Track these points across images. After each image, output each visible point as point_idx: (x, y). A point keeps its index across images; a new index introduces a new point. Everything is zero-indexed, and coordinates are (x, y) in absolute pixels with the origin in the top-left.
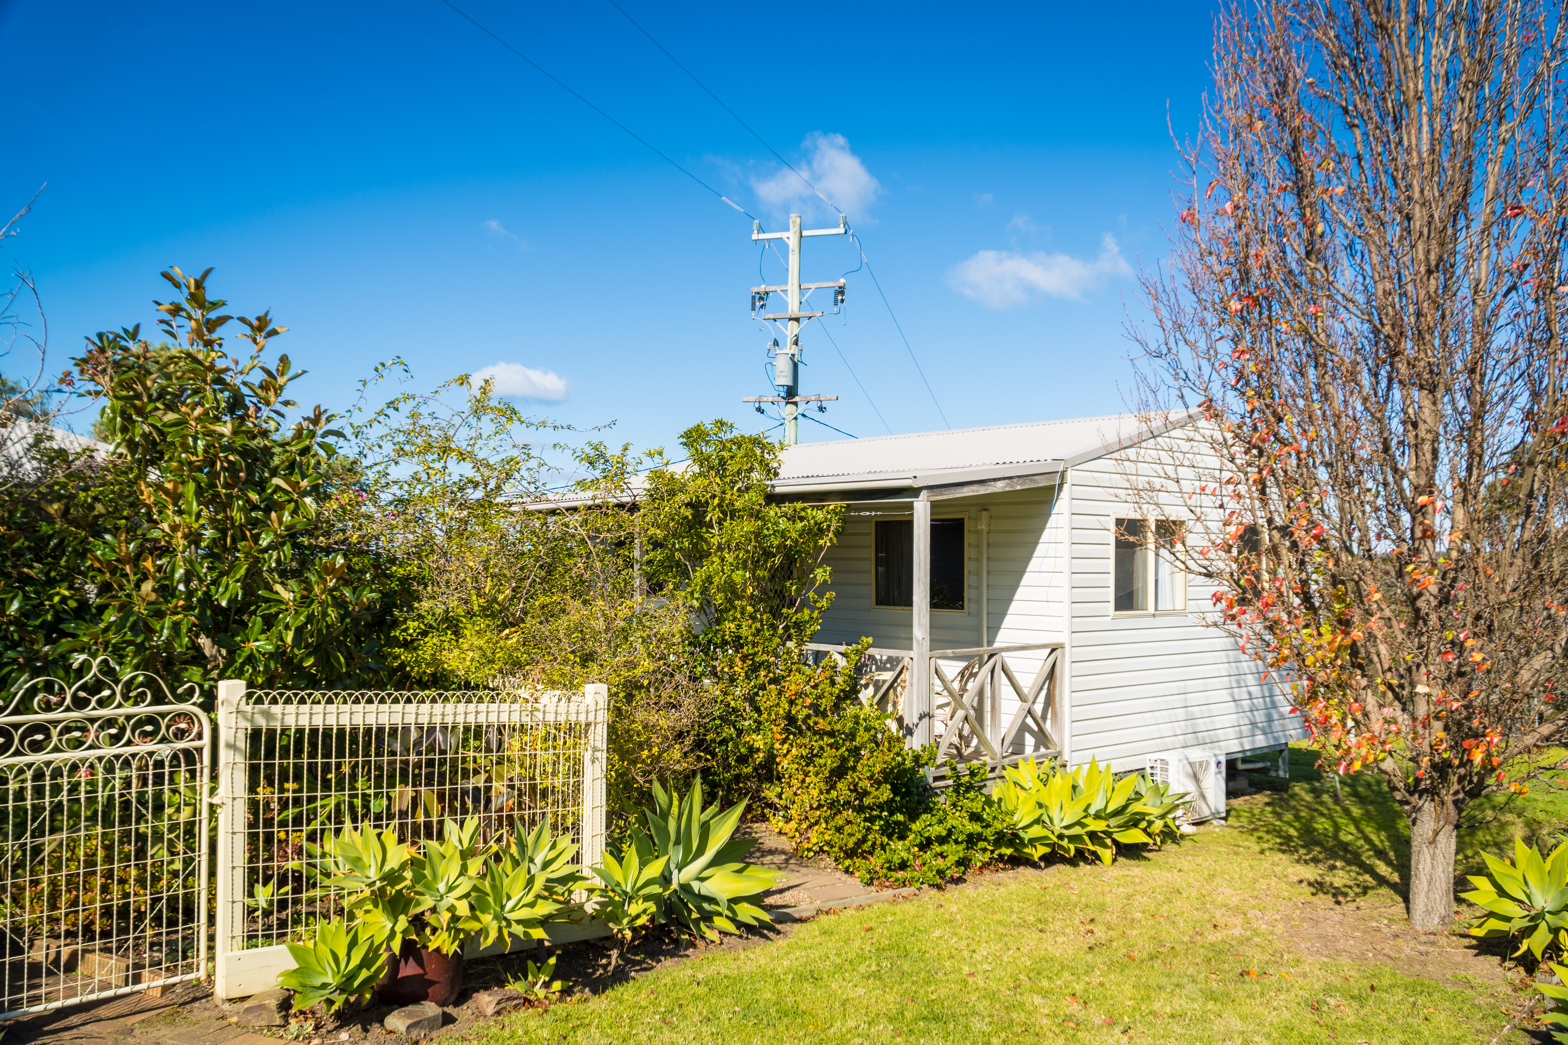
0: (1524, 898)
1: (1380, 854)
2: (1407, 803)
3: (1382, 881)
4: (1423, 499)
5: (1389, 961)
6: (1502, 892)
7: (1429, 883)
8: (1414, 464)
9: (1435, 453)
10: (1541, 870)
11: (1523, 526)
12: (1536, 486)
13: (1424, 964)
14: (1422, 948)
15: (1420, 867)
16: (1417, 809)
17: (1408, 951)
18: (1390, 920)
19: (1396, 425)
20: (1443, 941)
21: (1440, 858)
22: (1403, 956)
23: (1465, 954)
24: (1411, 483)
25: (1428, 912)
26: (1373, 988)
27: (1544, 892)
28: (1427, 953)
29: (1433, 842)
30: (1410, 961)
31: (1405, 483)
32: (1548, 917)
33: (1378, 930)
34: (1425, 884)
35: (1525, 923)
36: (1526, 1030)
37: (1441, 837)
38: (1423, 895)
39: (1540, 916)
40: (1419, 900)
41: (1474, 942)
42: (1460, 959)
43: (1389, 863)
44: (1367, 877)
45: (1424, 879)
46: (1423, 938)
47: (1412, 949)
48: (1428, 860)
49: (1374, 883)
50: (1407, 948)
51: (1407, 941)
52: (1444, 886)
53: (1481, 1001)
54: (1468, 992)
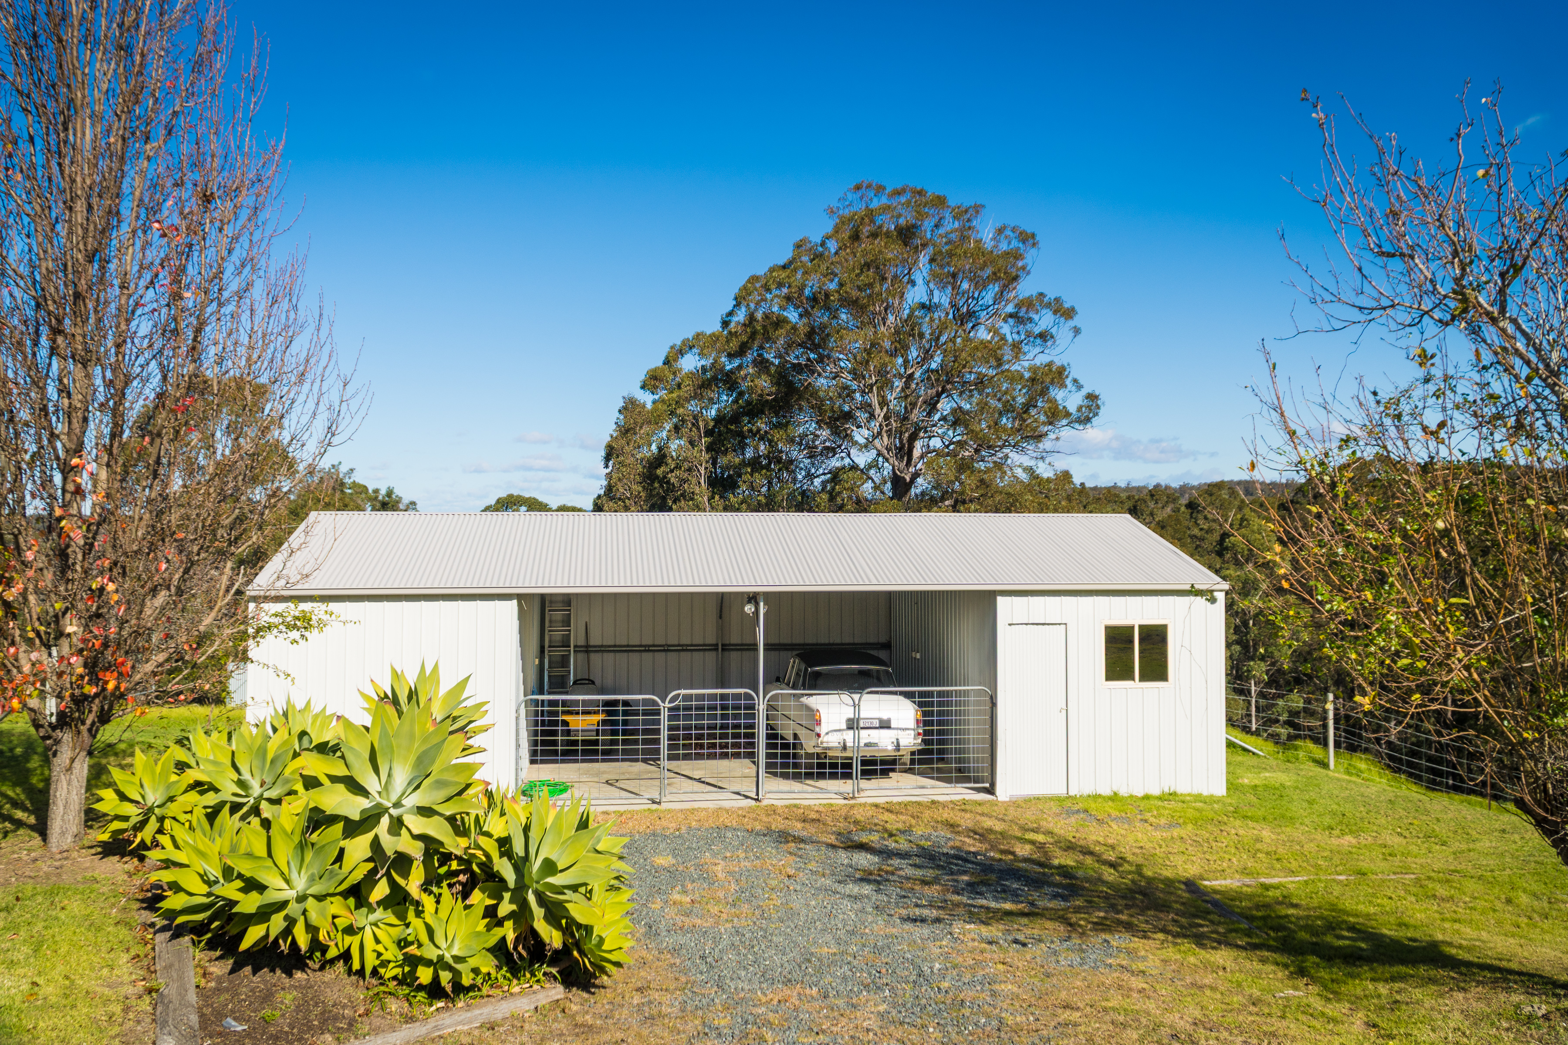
0: (140, 799)
1: (16, 804)
2: (49, 737)
3: (19, 824)
4: (75, 461)
5: (29, 880)
6: (123, 797)
7: (65, 807)
8: (66, 430)
9: (85, 420)
10: (153, 772)
11: (151, 487)
12: (162, 453)
13: (59, 875)
14: (57, 864)
15: (58, 794)
16: (57, 742)
17: (45, 869)
18: (29, 850)
19: (52, 391)
20: (75, 854)
21: (75, 783)
22: (41, 873)
23: (93, 860)
24: (64, 446)
25: (63, 833)
26: (18, 899)
27: (155, 790)
28: (61, 867)
29: (69, 769)
30: (48, 876)
31: (59, 445)
32: (157, 811)
33: (20, 859)
34: (62, 808)
35: (140, 818)
36: (137, 900)
37: (77, 764)
38: (59, 819)
39: (151, 810)
40: (56, 826)
41: (99, 849)
42: (88, 865)
43: (25, 809)
44: (7, 824)
45: (60, 803)
46: (59, 856)
47: (49, 866)
48: (65, 786)
49: (13, 827)
50: (44, 867)
51: (45, 862)
52: (77, 807)
53: (105, 889)
54: (96, 886)
